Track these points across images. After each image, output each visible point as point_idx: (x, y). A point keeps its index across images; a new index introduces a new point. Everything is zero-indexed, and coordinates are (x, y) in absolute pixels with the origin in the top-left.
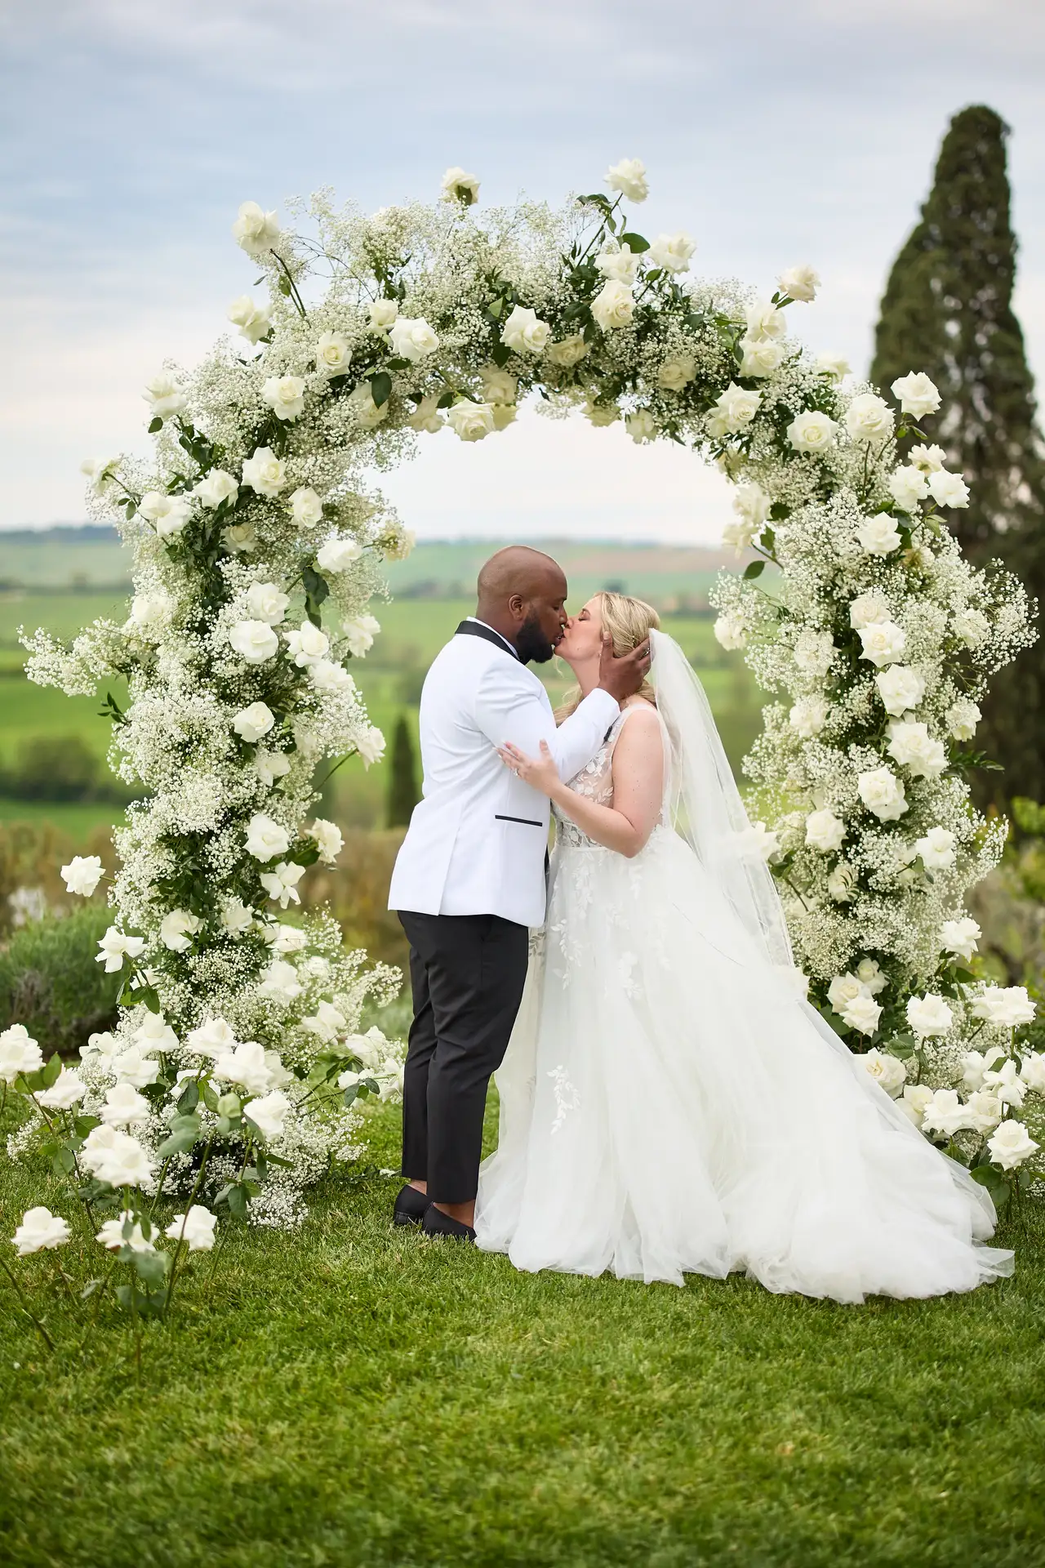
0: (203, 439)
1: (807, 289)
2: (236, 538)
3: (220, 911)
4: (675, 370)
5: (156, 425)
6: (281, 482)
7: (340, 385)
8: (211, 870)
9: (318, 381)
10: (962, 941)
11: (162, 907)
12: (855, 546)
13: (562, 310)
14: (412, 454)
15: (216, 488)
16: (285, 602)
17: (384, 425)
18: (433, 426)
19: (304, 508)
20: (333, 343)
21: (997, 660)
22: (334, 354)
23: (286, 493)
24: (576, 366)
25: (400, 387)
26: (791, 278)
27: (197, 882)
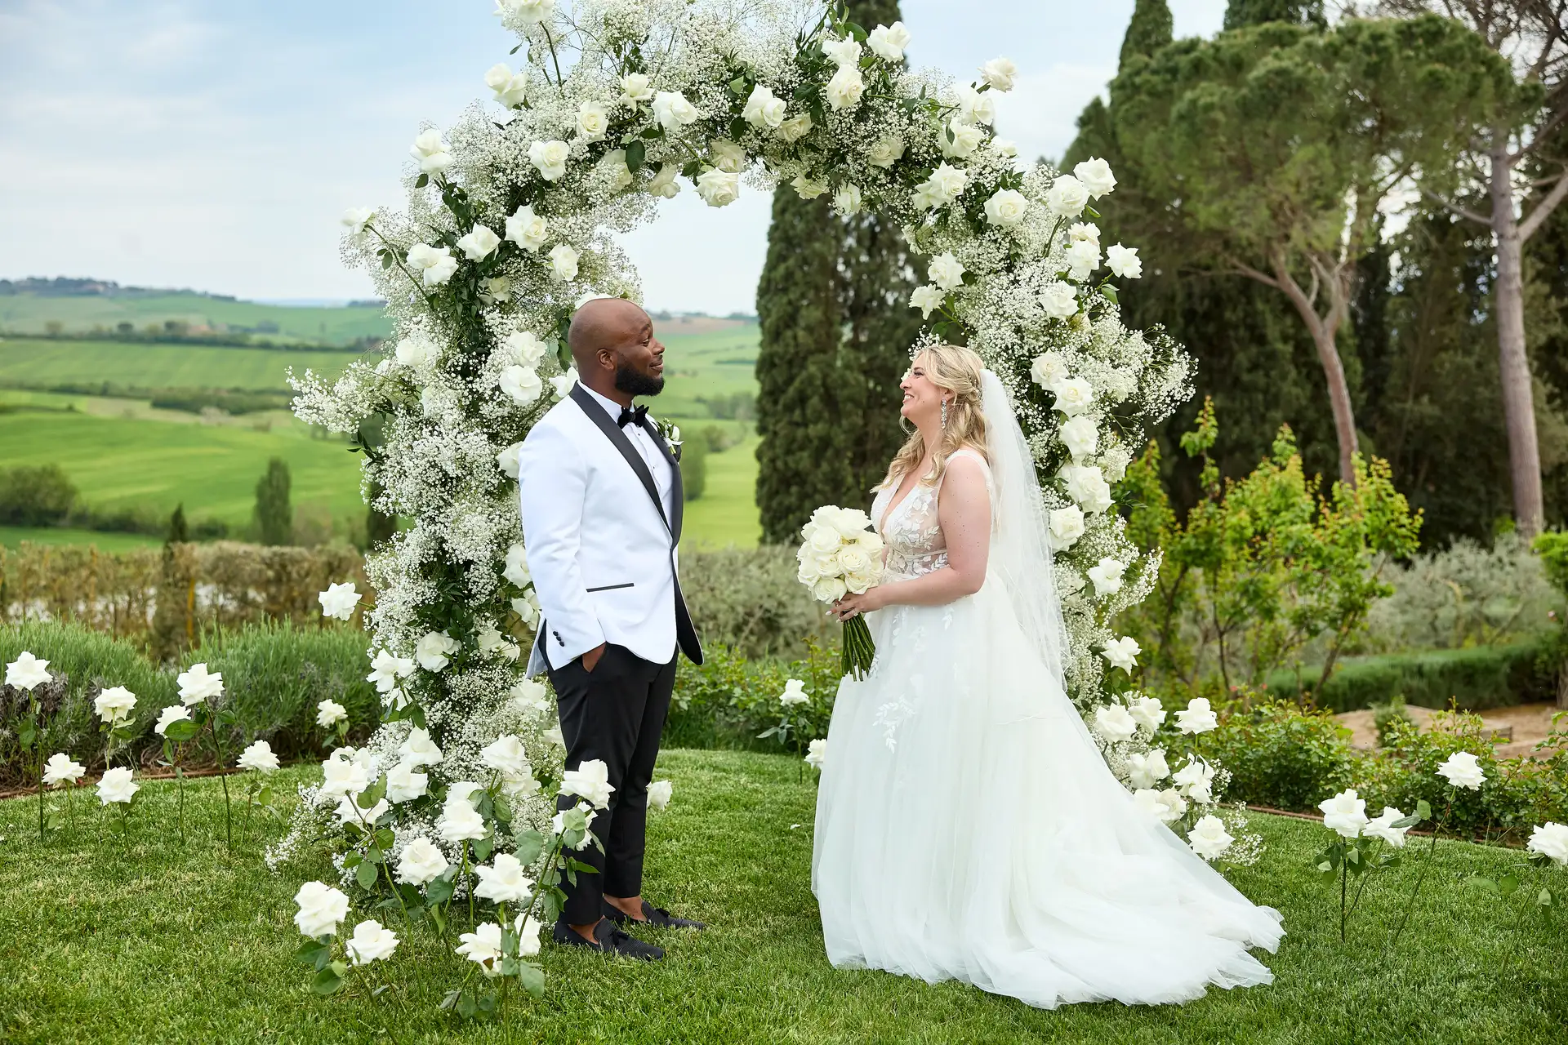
0: (463, 196)
1: (1005, 79)
2: (497, 289)
3: (477, 633)
4: (886, 148)
5: (423, 181)
6: (542, 238)
7: (596, 150)
8: (471, 596)
9: (579, 147)
10: (1126, 657)
11: (418, 630)
12: (1038, 311)
13: (793, 91)
14: (652, 217)
15: (479, 243)
16: (542, 348)
17: (629, 189)
18: (670, 191)
19: (563, 262)
20: (592, 111)
21: (1160, 412)
22: (593, 121)
23: (545, 249)
24: (797, 142)
25: (652, 154)
26: (993, 69)
27: (456, 607)
